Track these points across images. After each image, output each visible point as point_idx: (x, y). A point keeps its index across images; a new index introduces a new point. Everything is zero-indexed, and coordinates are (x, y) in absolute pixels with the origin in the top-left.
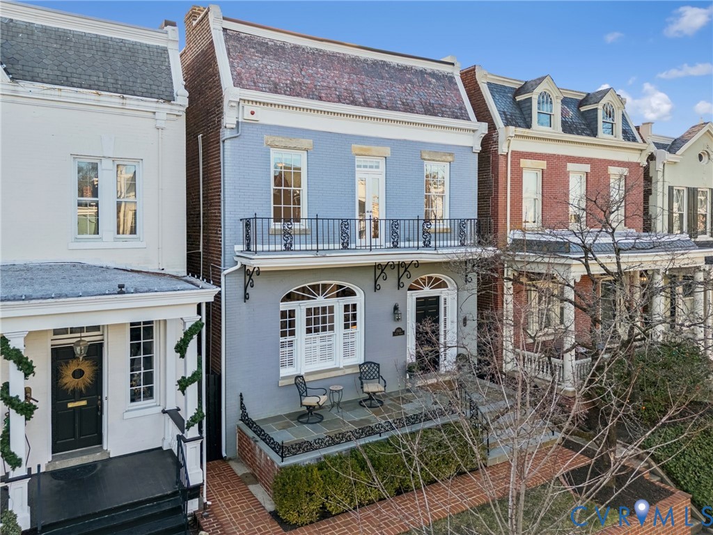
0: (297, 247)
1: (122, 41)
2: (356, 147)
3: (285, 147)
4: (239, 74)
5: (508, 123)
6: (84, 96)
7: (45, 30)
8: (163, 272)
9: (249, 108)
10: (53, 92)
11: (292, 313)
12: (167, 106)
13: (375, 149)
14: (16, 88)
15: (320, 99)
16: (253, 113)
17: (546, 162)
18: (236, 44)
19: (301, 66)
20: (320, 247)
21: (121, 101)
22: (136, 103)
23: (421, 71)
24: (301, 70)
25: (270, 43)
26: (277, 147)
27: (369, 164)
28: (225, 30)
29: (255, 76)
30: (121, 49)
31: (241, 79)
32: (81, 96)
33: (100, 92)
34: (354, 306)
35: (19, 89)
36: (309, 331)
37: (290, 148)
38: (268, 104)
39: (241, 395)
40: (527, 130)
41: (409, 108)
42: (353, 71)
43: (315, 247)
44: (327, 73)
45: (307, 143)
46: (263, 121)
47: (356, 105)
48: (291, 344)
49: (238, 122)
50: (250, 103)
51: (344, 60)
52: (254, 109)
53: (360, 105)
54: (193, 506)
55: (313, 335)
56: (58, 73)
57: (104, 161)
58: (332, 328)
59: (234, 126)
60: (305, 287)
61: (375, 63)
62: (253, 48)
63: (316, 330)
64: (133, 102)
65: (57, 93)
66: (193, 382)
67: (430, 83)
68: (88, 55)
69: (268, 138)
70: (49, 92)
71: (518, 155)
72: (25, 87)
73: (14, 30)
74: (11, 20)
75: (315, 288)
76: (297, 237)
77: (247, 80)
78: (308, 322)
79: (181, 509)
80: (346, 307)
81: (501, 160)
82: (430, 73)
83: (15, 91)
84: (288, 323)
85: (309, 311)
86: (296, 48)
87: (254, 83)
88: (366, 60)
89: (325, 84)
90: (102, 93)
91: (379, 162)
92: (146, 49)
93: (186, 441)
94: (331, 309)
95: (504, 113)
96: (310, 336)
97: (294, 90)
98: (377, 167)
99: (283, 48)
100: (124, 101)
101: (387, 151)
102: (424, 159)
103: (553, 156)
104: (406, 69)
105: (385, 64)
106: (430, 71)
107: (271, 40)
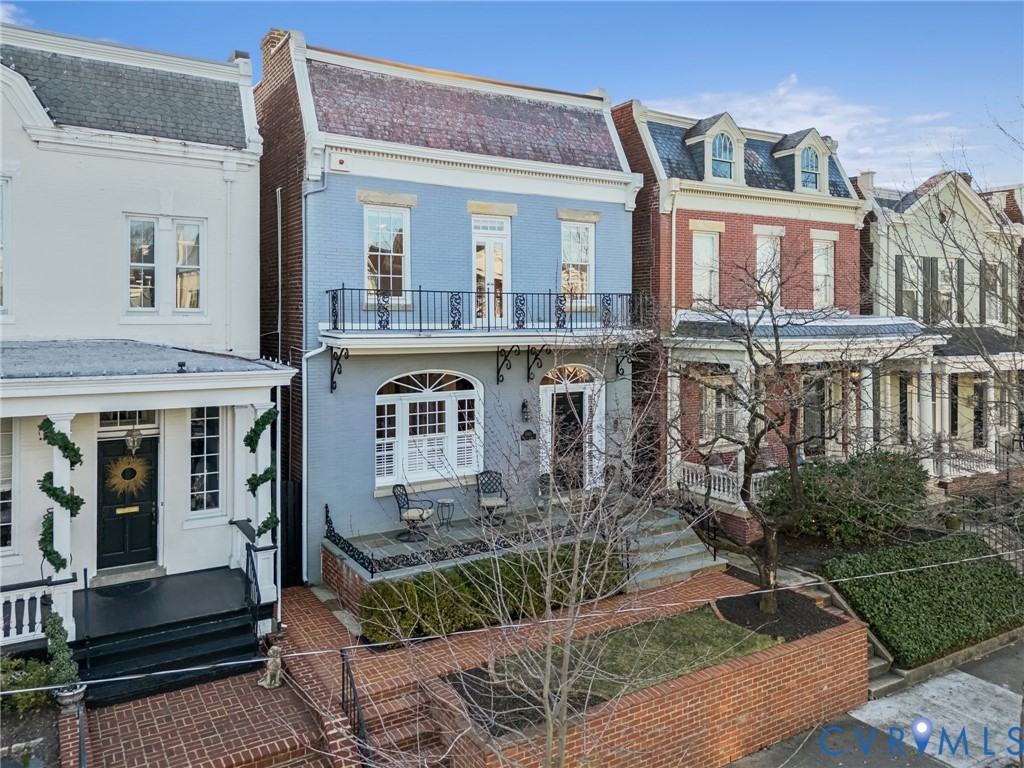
0: (395, 326)
1: (184, 77)
2: (472, 205)
3: (382, 204)
4: (325, 115)
5: (673, 172)
6: (139, 144)
7: (93, 65)
8: (231, 353)
9: (337, 156)
10: (102, 139)
11: (392, 408)
12: (237, 154)
13: (497, 206)
14: (61, 135)
15: (427, 144)
16: (341, 162)
17: (724, 223)
18: (322, 78)
19: (404, 104)
20: (424, 326)
21: (183, 149)
22: (201, 151)
23: (560, 108)
24: (404, 109)
25: (365, 76)
26: (372, 203)
27: (489, 225)
28: (309, 61)
29: (345, 117)
30: (182, 87)
31: (328, 120)
32: (135, 143)
33: (157, 138)
34: (471, 403)
35: (65, 135)
36: (413, 432)
37: (388, 205)
38: (360, 151)
39: (327, 507)
40: (697, 183)
41: (541, 156)
42: (472, 109)
43: (417, 326)
44: (436, 113)
45: (410, 198)
46: (354, 172)
47: (472, 152)
48: (390, 447)
49: (323, 173)
50: (339, 150)
51: (459, 96)
52: (343, 157)
53: (477, 151)
54: (265, 627)
55: (418, 437)
56: (108, 116)
57: (161, 219)
58: (442, 429)
59: (319, 178)
60: (408, 377)
61: (499, 99)
62: (344, 82)
63: (423, 431)
64: (196, 149)
65: (107, 140)
66: (266, 480)
67: (571, 123)
68: (144, 95)
69: (361, 193)
70: (98, 139)
71: (686, 215)
72: (71, 133)
73: (58, 66)
74: (55, 55)
75: (422, 377)
76: (395, 315)
77: (335, 122)
78: (413, 420)
79: (249, 629)
80: (461, 404)
81: (664, 221)
82: (571, 111)
83: (59, 138)
84: (385, 421)
85: (413, 407)
86: (398, 81)
87: (345, 126)
88: (487, 96)
89: (434, 126)
90: (161, 139)
91: (502, 223)
92: (213, 86)
93: (257, 550)
94: (441, 405)
95: (669, 160)
96: (415, 437)
97: (393, 136)
98: (501, 229)
99: (381, 82)
100: (186, 149)
101: (513, 209)
102: (561, 219)
103: (735, 215)
104: (540, 106)
105: (512, 100)
106: (571, 108)
107: (367, 73)
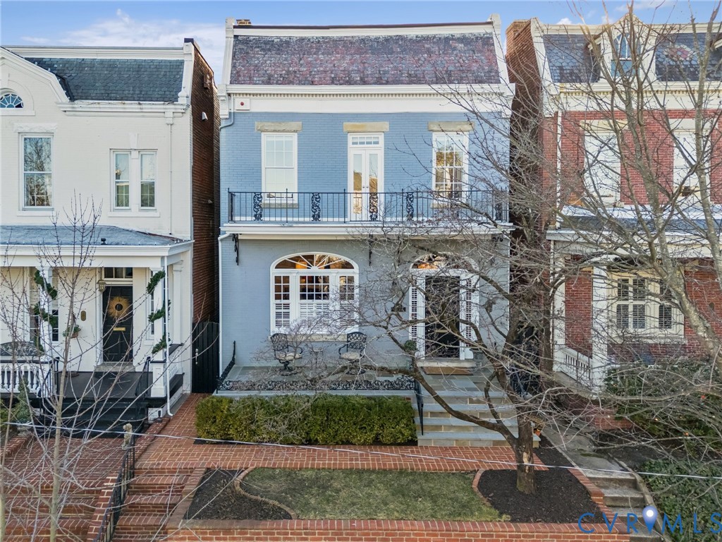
1: (152, 61)
2: (347, 125)
3: (275, 131)
4: (238, 72)
6: (115, 106)
8: (170, 236)
9: (238, 100)
10: (95, 106)
13: (369, 125)
15: (312, 83)
16: (242, 104)
17: (625, 120)
18: (243, 47)
19: (302, 56)
21: (139, 106)
23: (447, 38)
24: (301, 59)
25: (276, 40)
26: (267, 131)
27: (365, 141)
28: (236, 37)
29: (252, 72)
30: (150, 67)
31: (239, 76)
32: (112, 106)
33: (123, 102)
34: (351, 278)
35: (75, 106)
36: (303, 297)
37: (279, 131)
38: (257, 94)
39: (234, 343)
41: (415, 79)
42: (359, 51)
44: (327, 58)
45: (296, 125)
46: (254, 110)
47: (350, 84)
48: (287, 306)
49: (230, 113)
51: (351, 43)
52: (243, 100)
53: (355, 83)
56: (103, 92)
57: (133, 152)
58: (326, 297)
59: (228, 117)
60: (299, 257)
61: (387, 40)
62: (258, 47)
63: (311, 297)
64: (147, 106)
65: (98, 106)
66: (159, 318)
67: (455, 49)
68: (126, 76)
69: (258, 125)
70: (92, 106)
71: (576, 116)
72: (79, 104)
73: (84, 66)
74: (83, 59)
77: (244, 76)
80: (343, 279)
81: (547, 124)
82: (458, 38)
84: (281, 287)
85: (302, 278)
86: (302, 39)
87: (250, 78)
88: (377, 39)
89: (322, 69)
90: (126, 102)
91: (378, 138)
92: (169, 64)
93: (153, 362)
94: (326, 279)
95: (560, 68)
96: (303, 301)
97: (286, 81)
98: (377, 143)
99: (287, 43)
100: (141, 106)
101: (386, 126)
102: (433, 131)
104: (427, 39)
105: (401, 38)
106: (459, 36)
107: (278, 38)
